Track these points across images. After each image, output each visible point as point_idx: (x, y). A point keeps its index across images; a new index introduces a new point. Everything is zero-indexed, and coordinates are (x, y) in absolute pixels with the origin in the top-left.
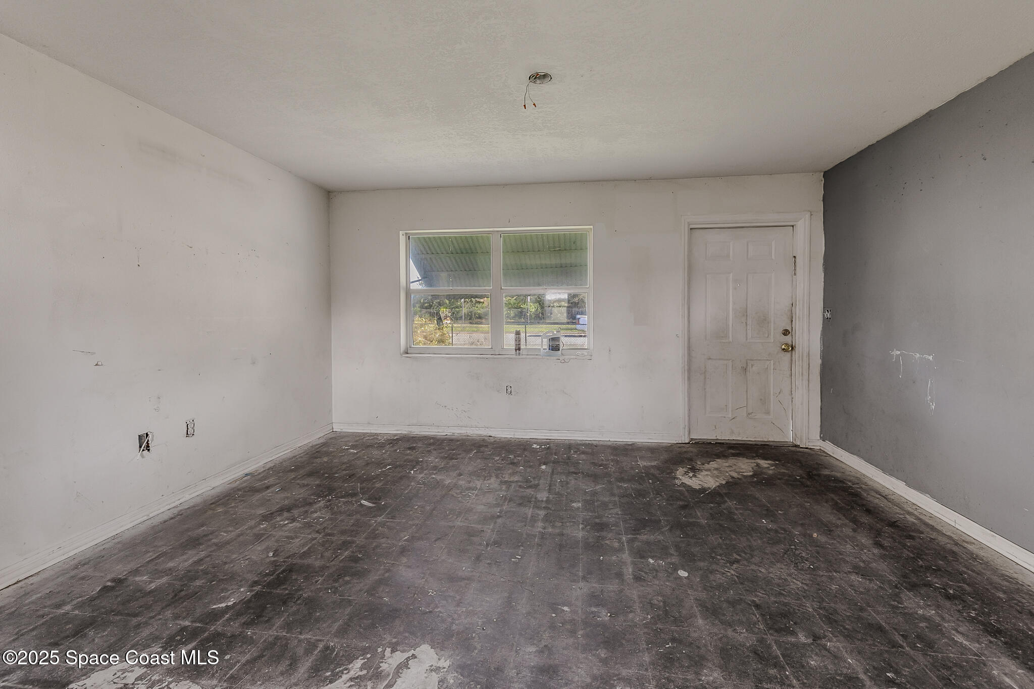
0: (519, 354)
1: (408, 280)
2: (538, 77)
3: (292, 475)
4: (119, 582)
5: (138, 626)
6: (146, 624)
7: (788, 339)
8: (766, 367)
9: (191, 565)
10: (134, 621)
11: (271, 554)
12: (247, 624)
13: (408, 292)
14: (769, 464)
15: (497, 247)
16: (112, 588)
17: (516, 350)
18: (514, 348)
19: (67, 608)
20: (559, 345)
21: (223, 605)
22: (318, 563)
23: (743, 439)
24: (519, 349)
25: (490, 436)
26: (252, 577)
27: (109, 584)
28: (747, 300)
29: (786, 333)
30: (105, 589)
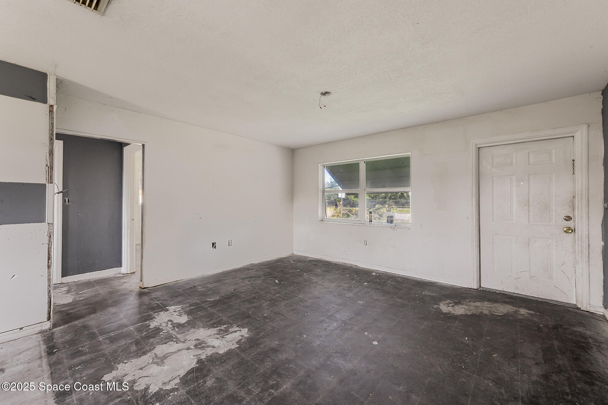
0: (371, 224)
1: (324, 187)
2: (325, 94)
3: (264, 267)
4: (194, 287)
5: (189, 299)
6: (191, 299)
7: (570, 224)
8: (549, 243)
9: (212, 287)
10: (189, 297)
11: (233, 290)
12: (210, 307)
13: (324, 192)
14: (527, 312)
15: (363, 168)
16: (192, 288)
17: (370, 222)
18: (369, 221)
19: (180, 290)
20: (393, 220)
21: (210, 300)
22: (243, 296)
23: (527, 294)
24: (371, 221)
25: (356, 266)
26: (223, 295)
27: (192, 287)
28: (529, 194)
29: (568, 218)
30: (191, 288)
